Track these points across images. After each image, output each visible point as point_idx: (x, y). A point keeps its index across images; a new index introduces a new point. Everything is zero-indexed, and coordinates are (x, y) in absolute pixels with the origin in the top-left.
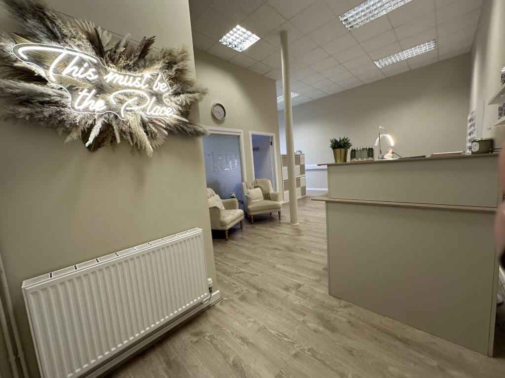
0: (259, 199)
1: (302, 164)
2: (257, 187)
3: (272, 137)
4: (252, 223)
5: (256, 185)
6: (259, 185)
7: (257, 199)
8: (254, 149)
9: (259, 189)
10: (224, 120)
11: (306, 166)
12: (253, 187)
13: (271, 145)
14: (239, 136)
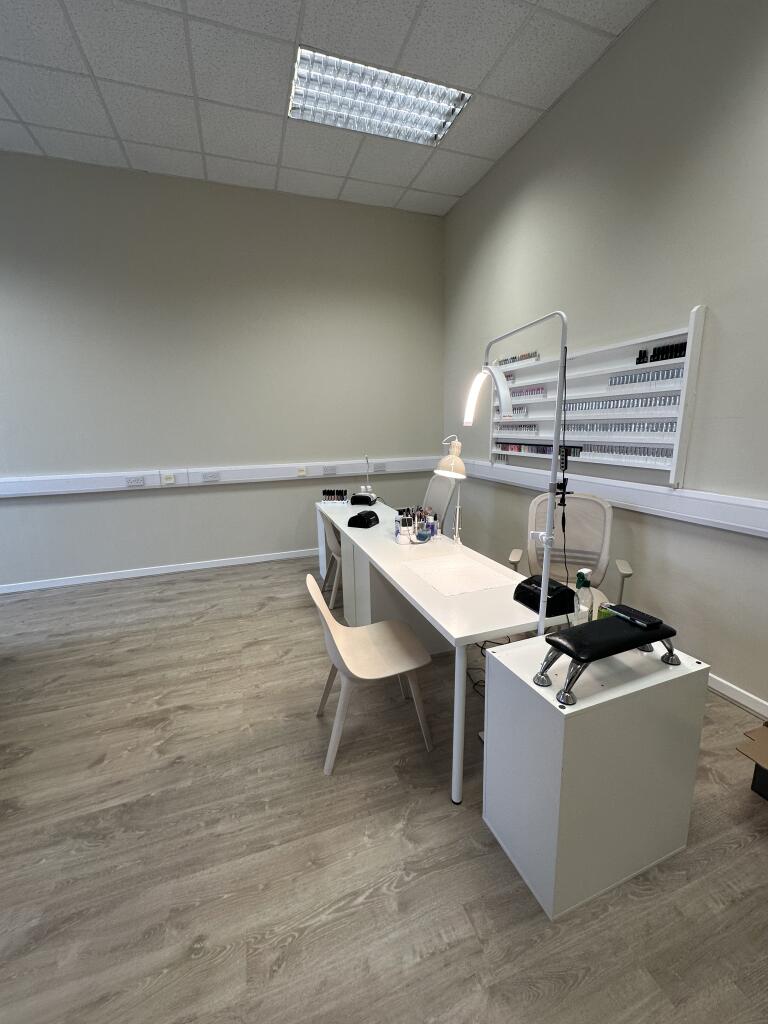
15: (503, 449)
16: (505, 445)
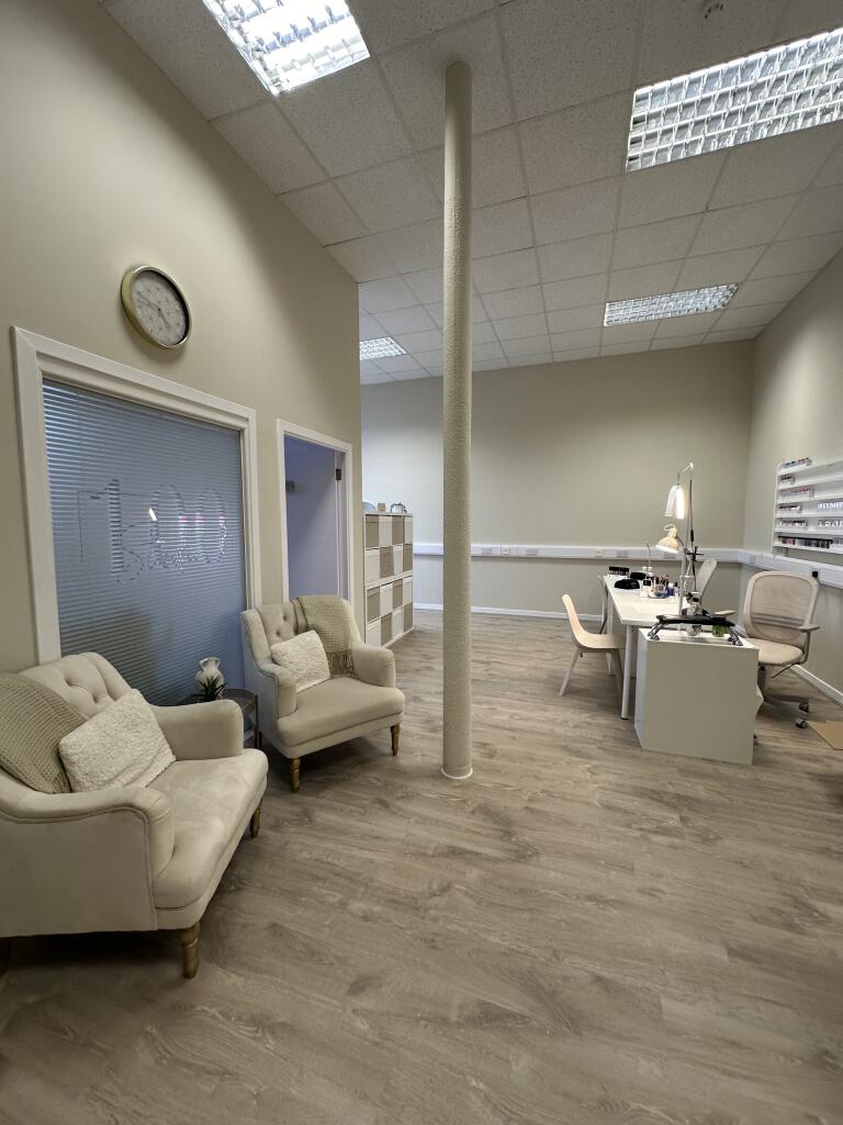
0: (317, 677)
1: (406, 542)
2: (307, 629)
3: (343, 455)
4: (294, 790)
5: (301, 621)
6: (311, 621)
7: (309, 677)
8: (290, 486)
9: (312, 636)
10: (183, 347)
11: (414, 544)
12: (288, 628)
13: (339, 478)
14: (239, 433)
15: (784, 542)
16: (784, 538)
